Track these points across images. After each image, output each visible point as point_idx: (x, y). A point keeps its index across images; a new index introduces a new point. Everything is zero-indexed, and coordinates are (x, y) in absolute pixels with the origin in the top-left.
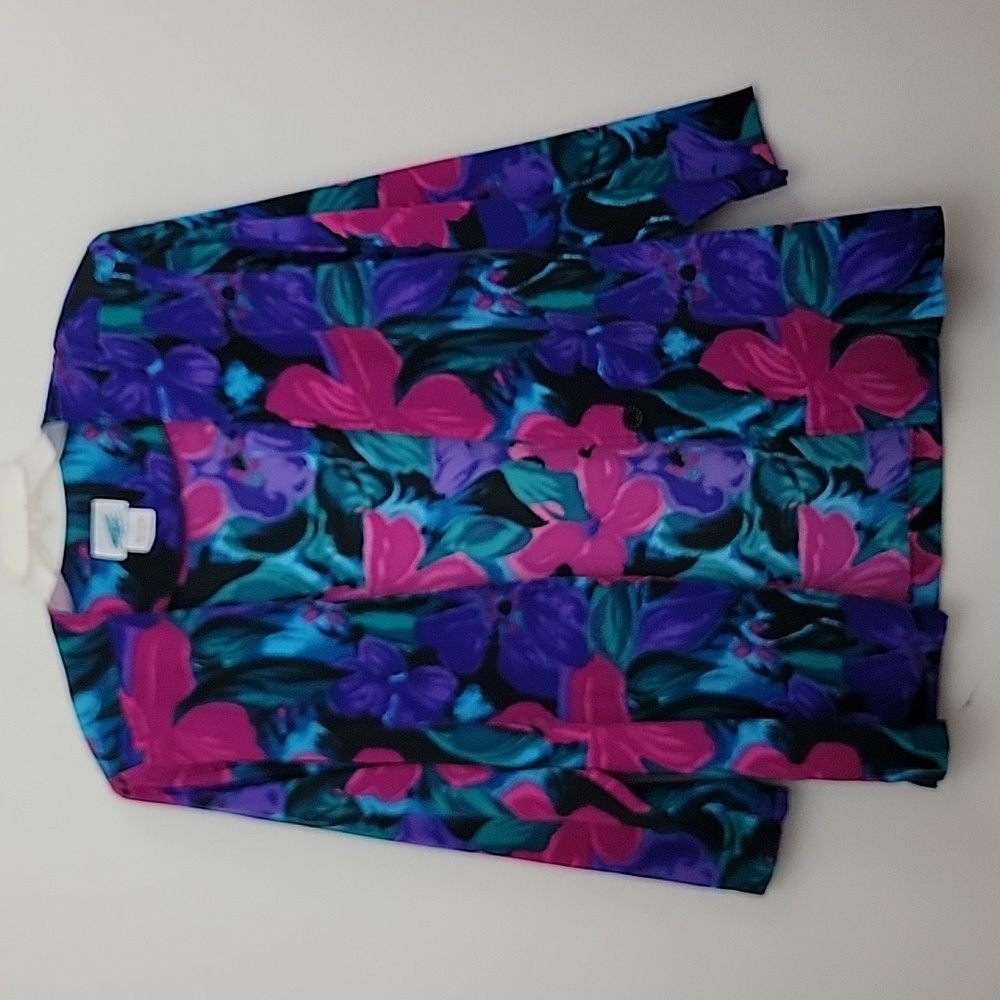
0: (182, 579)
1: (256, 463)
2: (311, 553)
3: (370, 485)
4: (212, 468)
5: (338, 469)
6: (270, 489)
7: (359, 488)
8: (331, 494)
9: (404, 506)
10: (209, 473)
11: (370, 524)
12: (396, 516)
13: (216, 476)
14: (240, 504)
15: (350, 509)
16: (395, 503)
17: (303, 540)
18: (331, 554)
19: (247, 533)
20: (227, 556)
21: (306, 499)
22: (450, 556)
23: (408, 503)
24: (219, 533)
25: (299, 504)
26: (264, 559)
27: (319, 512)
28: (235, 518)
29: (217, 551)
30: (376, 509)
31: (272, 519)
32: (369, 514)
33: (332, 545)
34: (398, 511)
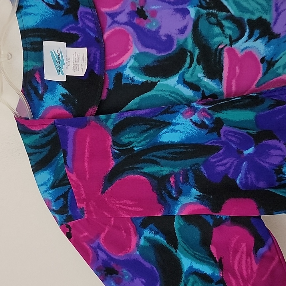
0: (104, 96)
1: (154, 13)
2: (188, 77)
3: (229, 28)
4: (123, 18)
5: (209, 18)
6: (163, 32)
7: (222, 31)
8: (204, 36)
9: (251, 43)
10: (121, 22)
11: (227, 56)
12: (246, 50)
13: (126, 24)
14: (141, 44)
15: (215, 47)
16: (245, 42)
17: (183, 69)
18: (201, 78)
19: (145, 65)
20: (133, 80)
21: (186, 39)
22: (279, 78)
23: (254, 41)
24: (127, 64)
25: (182, 44)
26: (158, 82)
27: (194, 48)
28: (138, 54)
29: (126, 76)
30: (232, 46)
31: (163, 54)
32: (227, 49)
33: (202, 72)
34: (247, 47)
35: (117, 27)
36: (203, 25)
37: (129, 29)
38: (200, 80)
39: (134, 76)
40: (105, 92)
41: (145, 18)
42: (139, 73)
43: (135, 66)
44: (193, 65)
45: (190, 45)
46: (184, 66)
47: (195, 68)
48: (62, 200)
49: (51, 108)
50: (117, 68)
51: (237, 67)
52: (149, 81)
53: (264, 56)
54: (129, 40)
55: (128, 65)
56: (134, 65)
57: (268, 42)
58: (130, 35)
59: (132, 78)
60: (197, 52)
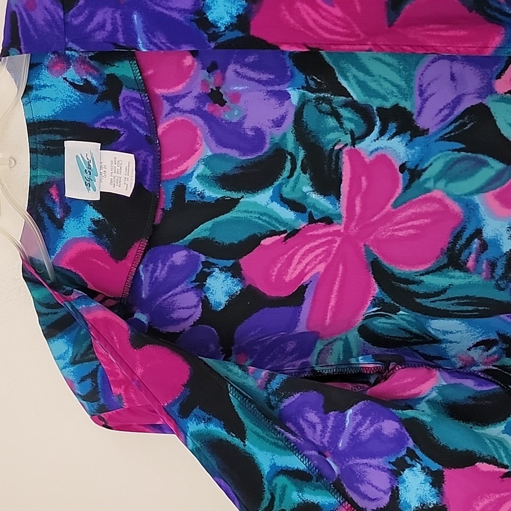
0: (158, 220)
1: (236, 97)
2: (287, 192)
3: (350, 120)
4: (188, 103)
5: (319, 104)
6: (248, 125)
7: (339, 123)
8: (311, 131)
9: (384, 142)
10: (185, 109)
11: (348, 161)
12: (376, 153)
13: (191, 112)
14: (216, 142)
15: (330, 147)
16: (375, 141)
17: (280, 179)
18: (308, 194)
19: (222, 172)
20: (202, 195)
21: (285, 135)
22: (428, 195)
23: (388, 139)
24: (194, 171)
25: (277, 142)
26: (240, 199)
27: (297, 149)
28: (209, 157)
29: (191, 190)
30: (356, 146)
31: (249, 157)
32: (348, 151)
33: (309, 184)
34: (378, 148)
35: (178, 117)
36: (310, 114)
37: (197, 120)
38: (305, 196)
39: (204, 190)
40: (160, 213)
41: (223, 103)
42: (211, 186)
43: (205, 175)
44: (296, 174)
45: (290, 144)
46: (281, 175)
47: (298, 177)
48: (89, 381)
49: (76, 241)
50: (178, 177)
51: (363, 179)
52: (228, 197)
53: (404, 162)
54: (197, 135)
55: (195, 174)
56: (205, 173)
57: (411, 140)
58: (198, 129)
59: (201, 193)
60: (301, 154)
